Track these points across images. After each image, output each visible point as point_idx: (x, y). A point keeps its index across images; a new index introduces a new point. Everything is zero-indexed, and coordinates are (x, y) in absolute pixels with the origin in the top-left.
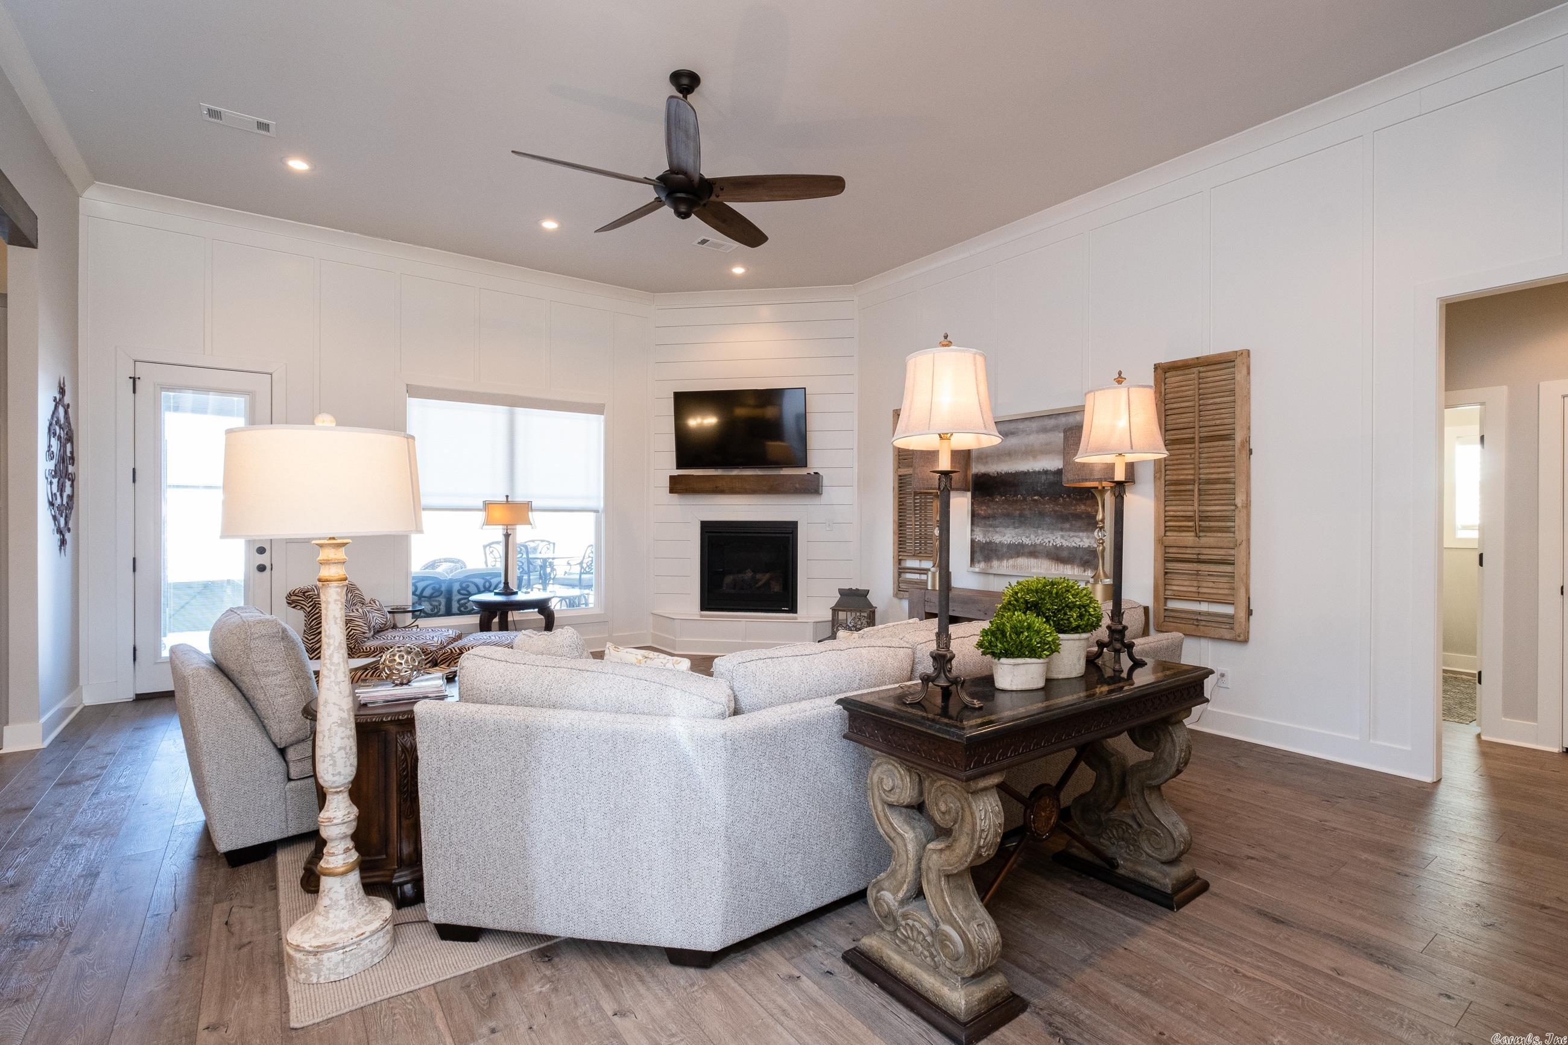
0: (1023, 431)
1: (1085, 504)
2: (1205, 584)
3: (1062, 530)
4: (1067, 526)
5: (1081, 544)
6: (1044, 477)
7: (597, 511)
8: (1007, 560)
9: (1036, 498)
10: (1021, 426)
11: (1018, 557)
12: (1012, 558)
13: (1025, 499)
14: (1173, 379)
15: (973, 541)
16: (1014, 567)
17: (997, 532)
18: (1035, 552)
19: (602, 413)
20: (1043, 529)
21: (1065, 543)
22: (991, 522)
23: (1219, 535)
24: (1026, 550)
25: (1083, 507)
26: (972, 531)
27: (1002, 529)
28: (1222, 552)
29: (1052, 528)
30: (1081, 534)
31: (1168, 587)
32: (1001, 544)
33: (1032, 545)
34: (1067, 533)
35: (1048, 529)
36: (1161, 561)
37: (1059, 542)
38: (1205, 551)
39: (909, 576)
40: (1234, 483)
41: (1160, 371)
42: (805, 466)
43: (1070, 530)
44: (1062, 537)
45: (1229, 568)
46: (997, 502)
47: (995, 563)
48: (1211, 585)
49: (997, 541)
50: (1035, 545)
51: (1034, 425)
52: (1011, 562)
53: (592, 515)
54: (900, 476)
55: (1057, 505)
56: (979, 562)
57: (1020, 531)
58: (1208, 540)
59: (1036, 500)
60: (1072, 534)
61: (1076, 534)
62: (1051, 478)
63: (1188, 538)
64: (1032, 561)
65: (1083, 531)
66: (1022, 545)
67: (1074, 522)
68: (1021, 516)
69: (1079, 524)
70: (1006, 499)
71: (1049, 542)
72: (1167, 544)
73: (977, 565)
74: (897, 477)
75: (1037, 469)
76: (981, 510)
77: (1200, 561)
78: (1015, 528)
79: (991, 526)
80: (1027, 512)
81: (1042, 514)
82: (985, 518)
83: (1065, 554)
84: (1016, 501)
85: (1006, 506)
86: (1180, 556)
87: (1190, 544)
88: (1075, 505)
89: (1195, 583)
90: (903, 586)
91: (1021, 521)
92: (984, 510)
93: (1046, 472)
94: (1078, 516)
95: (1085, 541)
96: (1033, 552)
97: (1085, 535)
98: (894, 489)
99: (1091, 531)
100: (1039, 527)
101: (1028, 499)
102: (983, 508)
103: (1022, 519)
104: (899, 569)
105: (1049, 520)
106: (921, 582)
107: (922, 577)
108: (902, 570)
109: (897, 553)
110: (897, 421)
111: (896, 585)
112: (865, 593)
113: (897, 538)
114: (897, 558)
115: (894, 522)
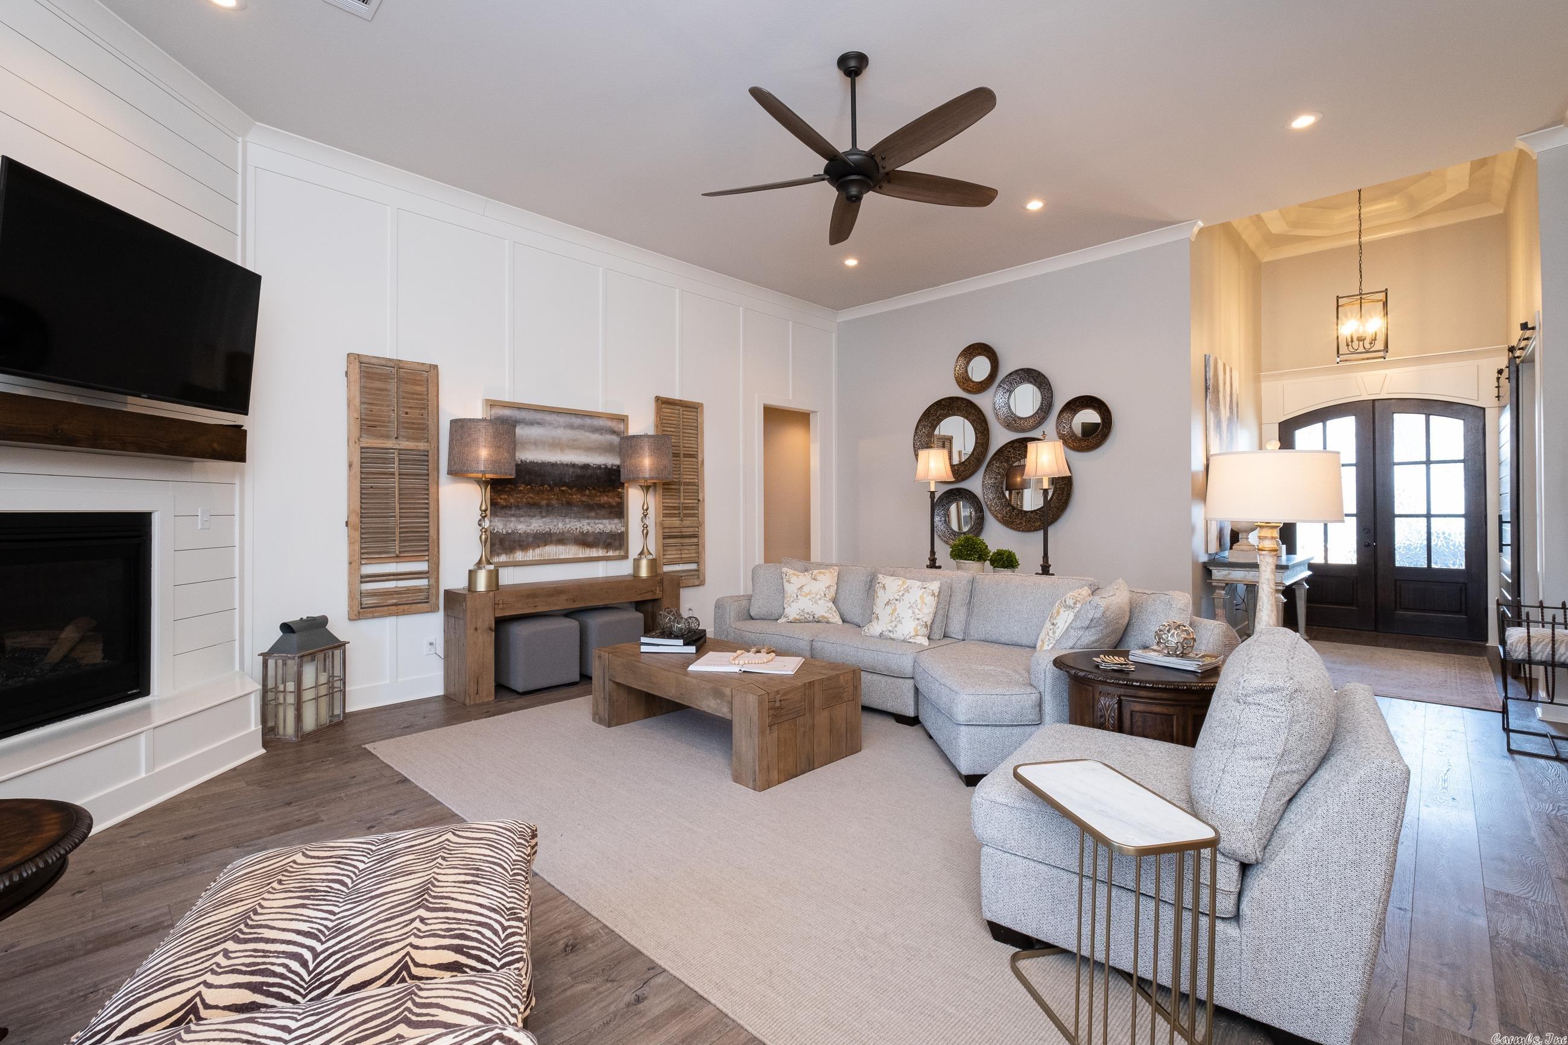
0: (550, 424)
1: (607, 496)
2: (684, 552)
3: (588, 518)
4: (593, 514)
5: (605, 529)
6: (571, 470)
8: (533, 550)
9: (564, 488)
10: (548, 418)
11: (545, 545)
12: (539, 547)
13: (552, 489)
14: (667, 410)
16: (541, 556)
17: (521, 522)
18: (563, 540)
20: (571, 518)
21: (590, 529)
22: (513, 512)
23: (691, 519)
24: (554, 538)
25: (606, 498)
27: (527, 519)
28: (692, 530)
29: (579, 516)
30: (604, 521)
31: (665, 557)
32: (527, 535)
33: (560, 533)
34: (593, 521)
35: (575, 518)
36: (661, 537)
37: (585, 528)
38: (684, 530)
39: (372, 586)
40: (698, 486)
41: (660, 402)
42: (246, 410)
43: (595, 518)
44: (589, 524)
45: (695, 540)
46: (521, 490)
47: (519, 555)
48: (687, 552)
49: (522, 531)
50: (563, 532)
51: (562, 420)
52: (538, 551)
54: (361, 448)
55: (584, 495)
56: (499, 554)
57: (547, 520)
58: (688, 522)
59: (563, 491)
60: (597, 521)
61: (601, 521)
62: (578, 471)
63: (676, 522)
64: (561, 548)
65: (606, 519)
66: (550, 533)
67: (598, 511)
68: (548, 505)
69: (603, 512)
70: (532, 488)
71: (576, 529)
72: (665, 526)
73: (496, 559)
74: (357, 448)
75: (564, 461)
76: (501, 499)
77: (683, 537)
78: (543, 517)
79: (513, 516)
80: (554, 502)
81: (569, 504)
82: (503, 507)
83: (590, 539)
84: (542, 492)
85: (531, 495)
86: (671, 534)
87: (678, 525)
88: (600, 496)
89: (679, 552)
90: (367, 601)
91: (547, 510)
92: (505, 499)
93: (573, 465)
94: (601, 506)
95: (608, 526)
96: (561, 540)
97: (608, 521)
98: (350, 466)
99: (613, 518)
100: (566, 516)
101: (556, 489)
102: (503, 497)
103: (550, 508)
104: (362, 577)
105: (575, 509)
106: (408, 590)
107: (406, 583)
108: (364, 579)
109: (357, 556)
110: (357, 370)
111: (357, 602)
112: (324, 620)
113: (357, 534)
114: (357, 564)
115: (351, 512)
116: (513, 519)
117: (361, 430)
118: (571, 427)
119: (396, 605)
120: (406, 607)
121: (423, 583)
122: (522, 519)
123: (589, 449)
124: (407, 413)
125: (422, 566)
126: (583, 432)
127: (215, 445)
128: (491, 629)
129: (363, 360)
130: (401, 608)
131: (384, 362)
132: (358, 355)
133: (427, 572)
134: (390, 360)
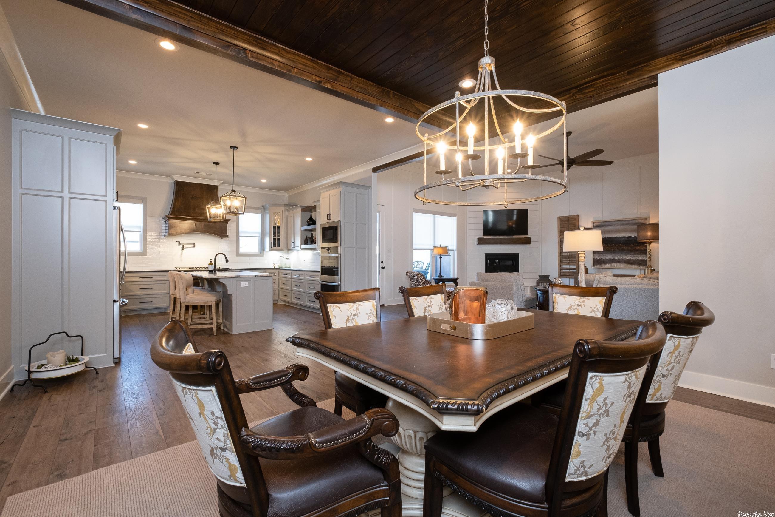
0: (614, 225)
1: (640, 247)
3: (630, 254)
4: (633, 253)
5: (638, 258)
6: (623, 239)
7: (453, 250)
8: (608, 264)
9: (621, 245)
10: (614, 223)
11: (613, 263)
12: (610, 263)
13: (615, 246)
15: (594, 259)
16: (611, 266)
19: (455, 217)
20: (623, 254)
21: (631, 258)
24: (616, 261)
25: (639, 248)
26: (594, 255)
27: (606, 255)
29: (626, 254)
30: (638, 256)
32: (606, 259)
33: (618, 259)
35: (625, 254)
37: (629, 258)
39: (564, 270)
42: (527, 234)
43: (634, 254)
44: (631, 256)
47: (603, 265)
49: (604, 258)
50: (620, 259)
51: (619, 223)
52: (610, 265)
54: (561, 238)
55: (628, 247)
56: (596, 265)
57: (614, 255)
60: (634, 256)
61: (636, 256)
62: (626, 239)
64: (619, 264)
65: (639, 255)
66: (614, 259)
67: (635, 252)
68: (614, 250)
69: (637, 252)
70: (608, 245)
71: (625, 258)
73: (596, 266)
74: (559, 238)
75: (620, 236)
78: (612, 254)
80: (616, 249)
81: (623, 250)
83: (632, 262)
84: (612, 246)
85: (607, 247)
90: (562, 274)
93: (624, 237)
94: (637, 250)
95: (640, 257)
96: (619, 261)
97: (640, 256)
98: (558, 242)
99: (642, 255)
100: (621, 254)
101: (617, 245)
103: (614, 251)
105: (625, 252)
106: (571, 272)
107: (571, 271)
108: (561, 269)
109: (559, 263)
110: (559, 220)
111: (559, 274)
112: (548, 276)
113: (559, 258)
114: (559, 265)
115: (558, 253)
116: (601, 255)
117: (560, 234)
118: (623, 224)
119: (568, 276)
120: (570, 276)
121: (575, 271)
122: (604, 255)
123: (631, 231)
124: (571, 228)
125: (575, 267)
126: (629, 226)
127: (523, 241)
131: (566, 217)
132: (560, 217)
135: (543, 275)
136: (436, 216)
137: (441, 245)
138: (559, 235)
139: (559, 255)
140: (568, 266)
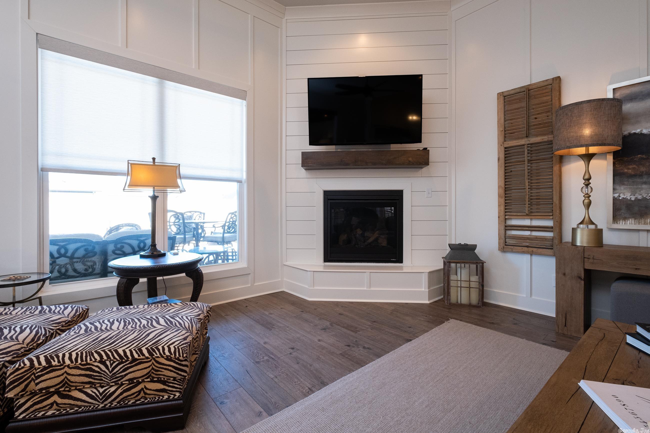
7: (239, 182)
15: (614, 199)
19: (244, 98)
26: (614, 189)
42: (419, 141)
53: (235, 185)
54: (505, 148)
56: (625, 219)
73: (621, 222)
74: (503, 149)
76: (628, 169)
90: (509, 241)
92: (634, 168)
98: (499, 159)
102: (631, 167)
104: (506, 226)
106: (536, 238)
107: (535, 234)
108: (508, 228)
109: (502, 213)
110: (502, 101)
111: (502, 241)
112: (474, 247)
113: (503, 200)
114: (502, 218)
115: (499, 187)
116: (644, 186)
117: (505, 137)
119: (527, 247)
120: (535, 250)
121: (549, 235)
124: (536, 118)
125: (549, 223)
127: (410, 159)
128: (580, 278)
129: (505, 94)
130: (531, 249)
131: (518, 91)
132: (502, 92)
133: (552, 228)
134: (523, 87)
135: (460, 244)
136: (170, 84)
137: (154, 159)
138: (502, 139)
139: (502, 192)
140: (527, 222)
